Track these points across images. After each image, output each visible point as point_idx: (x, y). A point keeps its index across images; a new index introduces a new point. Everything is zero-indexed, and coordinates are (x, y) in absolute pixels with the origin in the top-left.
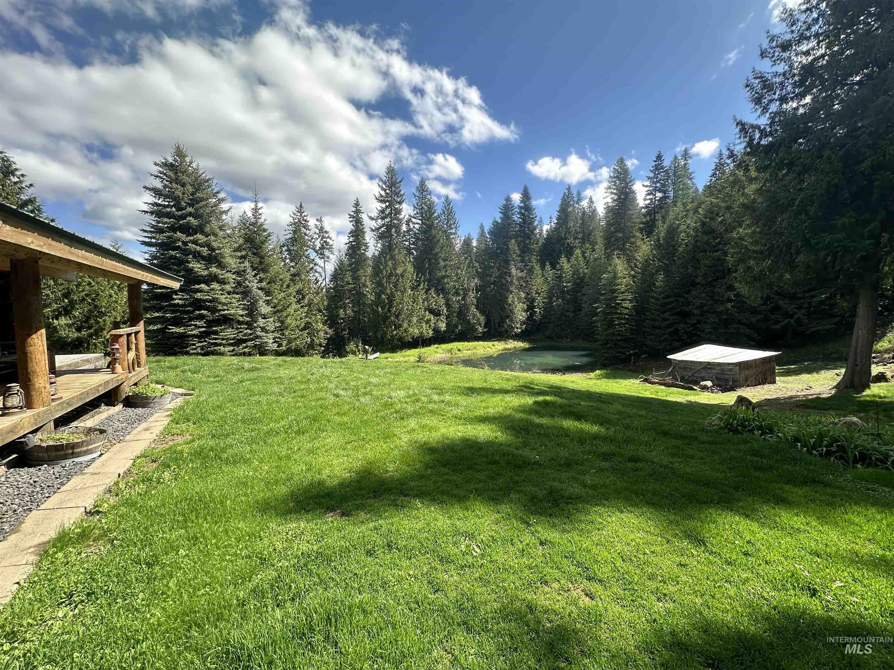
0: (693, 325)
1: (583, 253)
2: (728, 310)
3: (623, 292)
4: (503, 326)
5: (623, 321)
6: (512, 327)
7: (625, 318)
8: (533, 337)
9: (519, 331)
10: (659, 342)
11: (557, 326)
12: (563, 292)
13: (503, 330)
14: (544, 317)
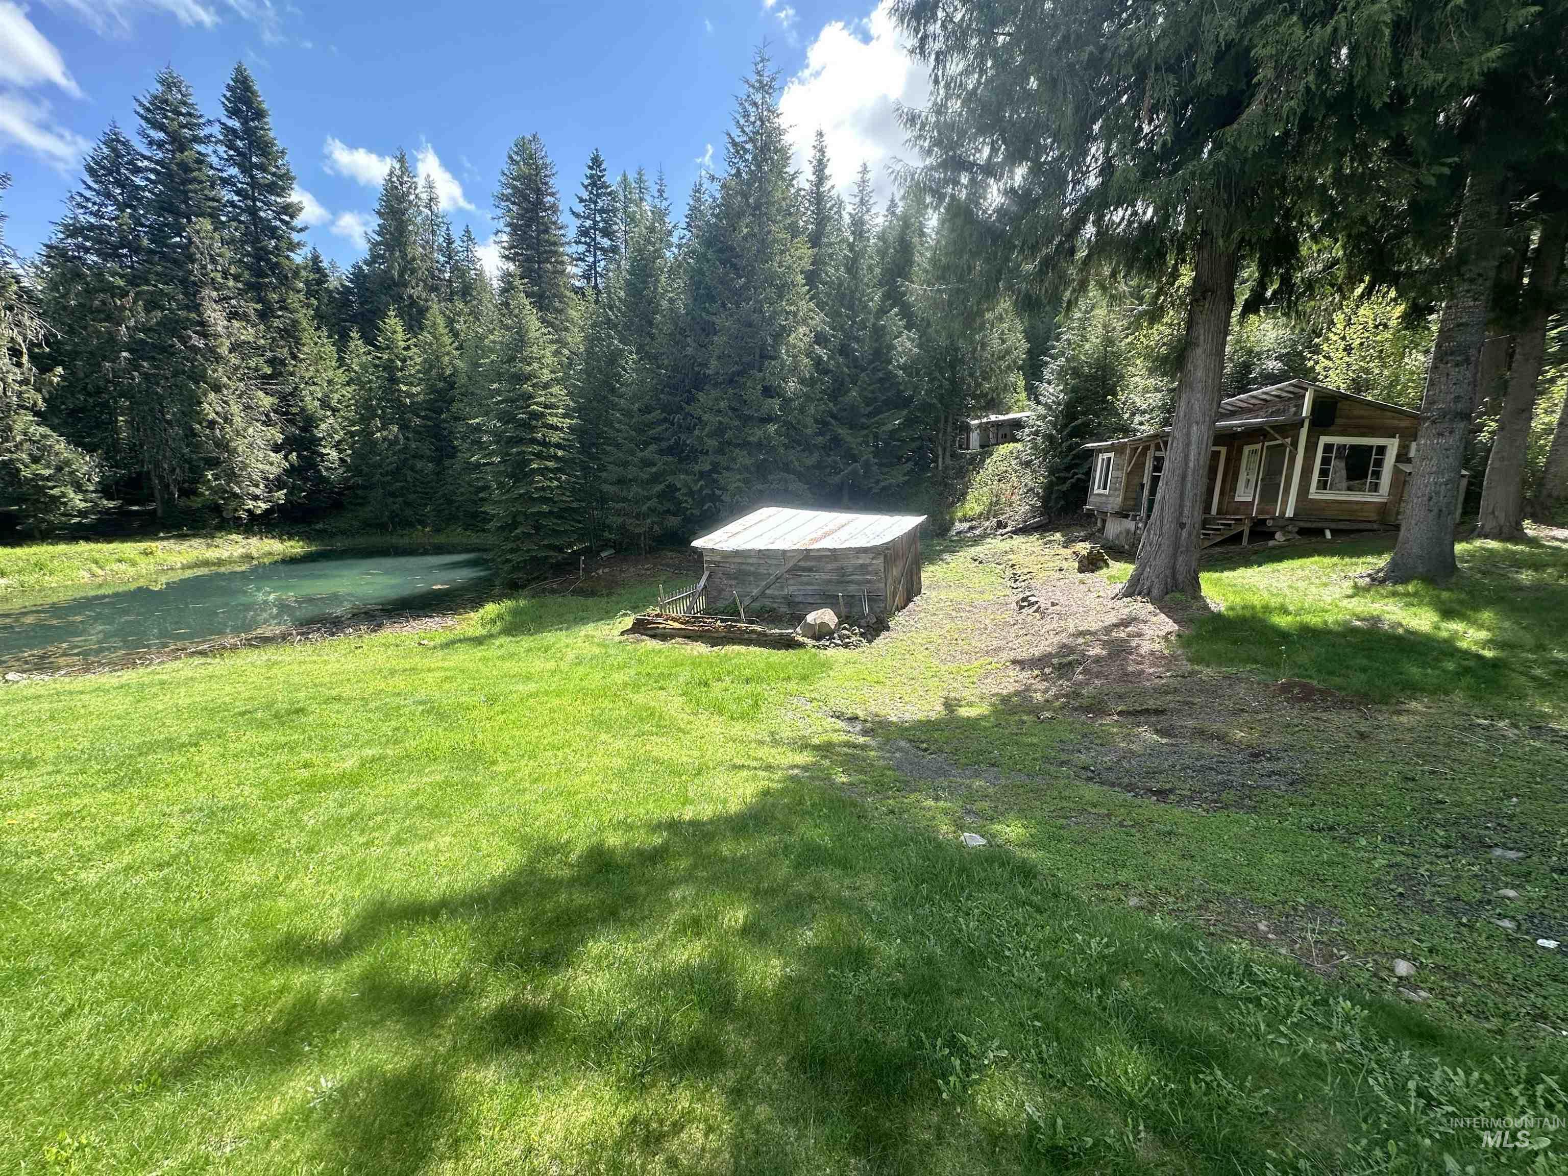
0: (702, 474)
1: (450, 322)
2: (768, 438)
3: (546, 386)
4: (195, 493)
5: (551, 464)
6: (236, 495)
7: (555, 457)
8: (319, 526)
9: (264, 506)
10: (637, 516)
11: (393, 494)
12: (400, 406)
13: (196, 503)
14: (352, 468)
